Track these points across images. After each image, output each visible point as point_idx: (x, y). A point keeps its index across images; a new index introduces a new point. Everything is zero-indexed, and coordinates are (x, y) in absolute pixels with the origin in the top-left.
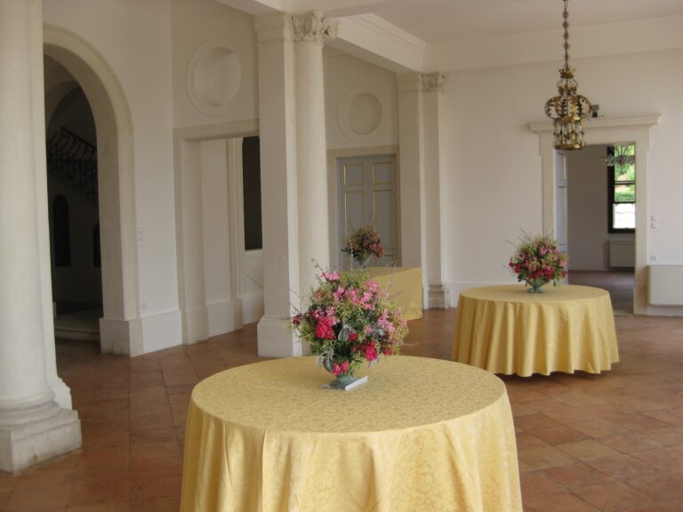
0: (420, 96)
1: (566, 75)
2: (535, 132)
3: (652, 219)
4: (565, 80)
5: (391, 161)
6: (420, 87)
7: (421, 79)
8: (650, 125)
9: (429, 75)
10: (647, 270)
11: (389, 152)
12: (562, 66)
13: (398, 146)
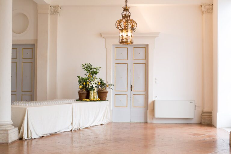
0: (49, 16)
1: (126, 10)
2: (104, 37)
3: (156, 79)
4: (125, 12)
5: (33, 47)
6: (49, 12)
7: (50, 8)
8: (156, 37)
9: (54, 7)
10: (153, 102)
11: (32, 43)
12: (124, 5)
13: (37, 40)
